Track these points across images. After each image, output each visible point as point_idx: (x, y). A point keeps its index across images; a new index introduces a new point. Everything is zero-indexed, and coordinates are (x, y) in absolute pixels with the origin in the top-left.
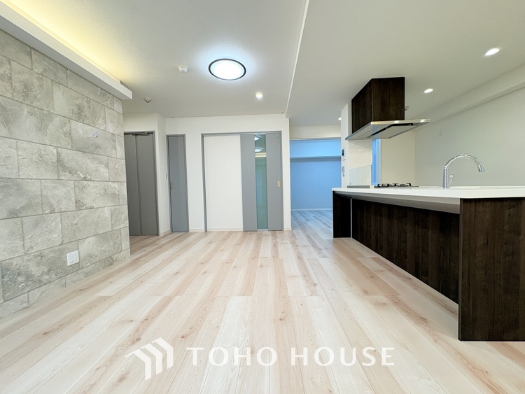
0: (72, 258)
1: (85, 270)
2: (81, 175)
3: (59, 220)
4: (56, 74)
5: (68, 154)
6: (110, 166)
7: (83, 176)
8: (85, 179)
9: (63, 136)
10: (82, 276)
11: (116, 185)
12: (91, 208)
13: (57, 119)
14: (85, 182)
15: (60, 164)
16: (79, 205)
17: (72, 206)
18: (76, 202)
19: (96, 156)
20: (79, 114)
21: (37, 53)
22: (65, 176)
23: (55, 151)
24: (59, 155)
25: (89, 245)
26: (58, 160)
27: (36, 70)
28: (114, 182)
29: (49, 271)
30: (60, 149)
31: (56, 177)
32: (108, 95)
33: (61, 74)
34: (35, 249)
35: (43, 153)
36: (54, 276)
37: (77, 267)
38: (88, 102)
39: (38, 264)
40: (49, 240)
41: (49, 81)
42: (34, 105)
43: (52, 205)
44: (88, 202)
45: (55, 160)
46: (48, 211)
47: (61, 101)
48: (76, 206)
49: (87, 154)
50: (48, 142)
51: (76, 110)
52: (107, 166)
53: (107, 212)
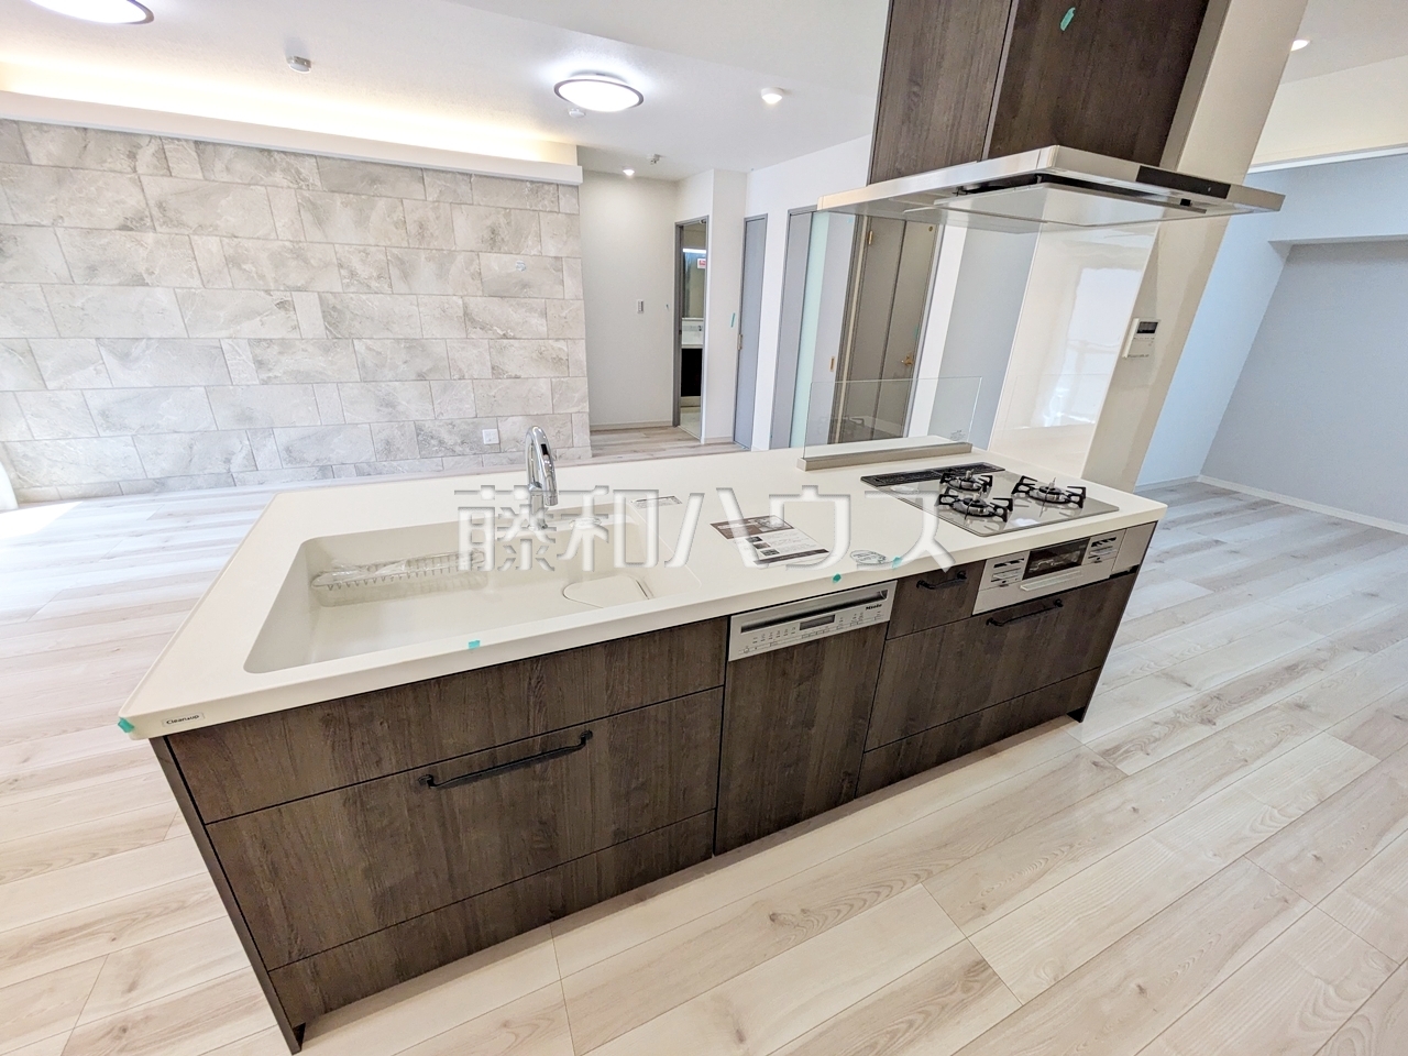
0: (489, 436)
1: (508, 454)
2: (499, 331)
3: (470, 388)
4: (455, 191)
5: (478, 304)
6: (550, 313)
7: (502, 333)
8: (505, 336)
9: (471, 280)
10: (504, 461)
11: (561, 345)
12: (517, 377)
13: (461, 259)
14: (505, 341)
15: (468, 318)
16: (496, 371)
17: (488, 373)
18: (493, 368)
19: (523, 301)
20: (493, 240)
21: (430, 173)
22: (476, 334)
23: (460, 302)
24: (465, 306)
25: (514, 426)
26: (466, 314)
27: (430, 199)
28: (557, 340)
29: (463, 443)
30: (466, 299)
31: (464, 336)
32: (546, 187)
33: (464, 188)
34: (445, 417)
35: (446, 306)
36: (468, 450)
37: (498, 448)
38: (507, 216)
39: (450, 432)
40: (461, 410)
41: (447, 205)
42: (432, 247)
43: (460, 370)
44: (512, 369)
45: (461, 314)
46: (456, 377)
47: (465, 229)
48: (493, 374)
49: (506, 300)
50: (450, 291)
51: (487, 234)
52: (544, 314)
53: (544, 386)
